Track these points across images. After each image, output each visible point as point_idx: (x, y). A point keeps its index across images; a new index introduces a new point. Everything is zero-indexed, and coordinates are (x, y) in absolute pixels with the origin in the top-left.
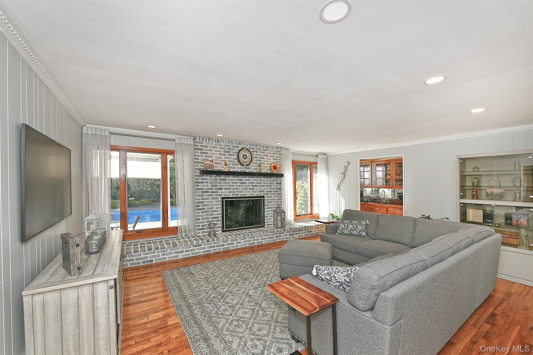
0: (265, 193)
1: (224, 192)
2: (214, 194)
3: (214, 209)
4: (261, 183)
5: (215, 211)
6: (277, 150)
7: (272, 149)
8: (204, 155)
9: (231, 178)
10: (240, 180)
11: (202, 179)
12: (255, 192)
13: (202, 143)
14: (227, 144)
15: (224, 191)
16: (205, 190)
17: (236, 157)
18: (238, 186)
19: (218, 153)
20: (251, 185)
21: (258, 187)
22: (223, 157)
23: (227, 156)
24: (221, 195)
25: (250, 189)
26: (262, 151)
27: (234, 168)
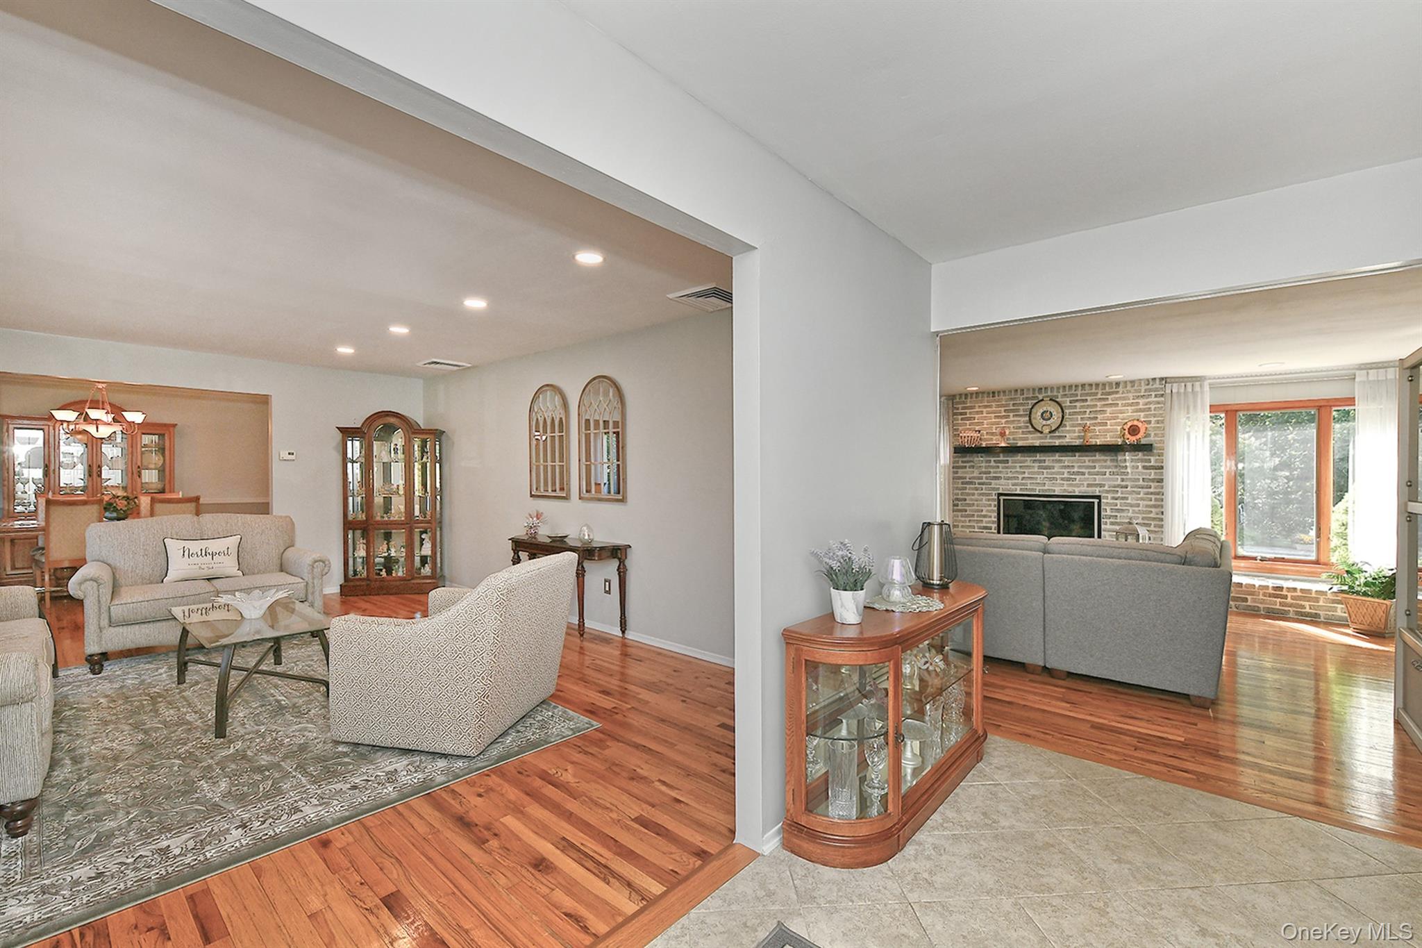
0: (1106, 488)
1: (1003, 483)
2: (984, 487)
3: (984, 513)
4: (1093, 467)
5: (985, 516)
6: (1150, 387)
7: (1133, 386)
8: (968, 422)
9: (1019, 457)
10: (1040, 461)
11: (962, 462)
12: (1078, 486)
13: (964, 403)
14: (1013, 397)
15: (1002, 481)
16: (968, 480)
17: (1024, 418)
18: (1035, 473)
19: (993, 415)
20: (1066, 471)
21: (1087, 476)
22: (1004, 421)
23: (1012, 419)
24: (998, 489)
25: (1062, 479)
26: (1099, 396)
27: (1027, 439)
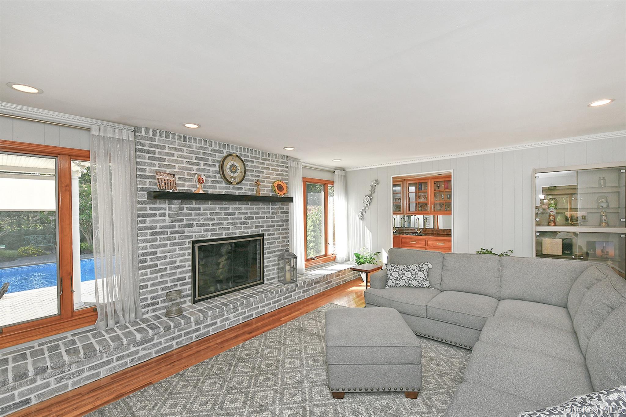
0: (265, 228)
1: (196, 231)
2: (177, 235)
3: (178, 264)
4: (258, 213)
5: (178, 267)
6: (282, 160)
7: (276, 158)
8: (157, 163)
9: (209, 205)
10: (225, 209)
11: (151, 209)
12: (250, 228)
13: (151, 139)
14: (203, 146)
15: (195, 228)
16: (158, 230)
17: (217, 169)
18: (221, 219)
19: (185, 160)
20: (243, 216)
21: (255, 220)
22: (195, 167)
23: (202, 167)
24: (191, 237)
25: (241, 223)
26: (260, 161)
27: (215, 188)
